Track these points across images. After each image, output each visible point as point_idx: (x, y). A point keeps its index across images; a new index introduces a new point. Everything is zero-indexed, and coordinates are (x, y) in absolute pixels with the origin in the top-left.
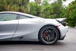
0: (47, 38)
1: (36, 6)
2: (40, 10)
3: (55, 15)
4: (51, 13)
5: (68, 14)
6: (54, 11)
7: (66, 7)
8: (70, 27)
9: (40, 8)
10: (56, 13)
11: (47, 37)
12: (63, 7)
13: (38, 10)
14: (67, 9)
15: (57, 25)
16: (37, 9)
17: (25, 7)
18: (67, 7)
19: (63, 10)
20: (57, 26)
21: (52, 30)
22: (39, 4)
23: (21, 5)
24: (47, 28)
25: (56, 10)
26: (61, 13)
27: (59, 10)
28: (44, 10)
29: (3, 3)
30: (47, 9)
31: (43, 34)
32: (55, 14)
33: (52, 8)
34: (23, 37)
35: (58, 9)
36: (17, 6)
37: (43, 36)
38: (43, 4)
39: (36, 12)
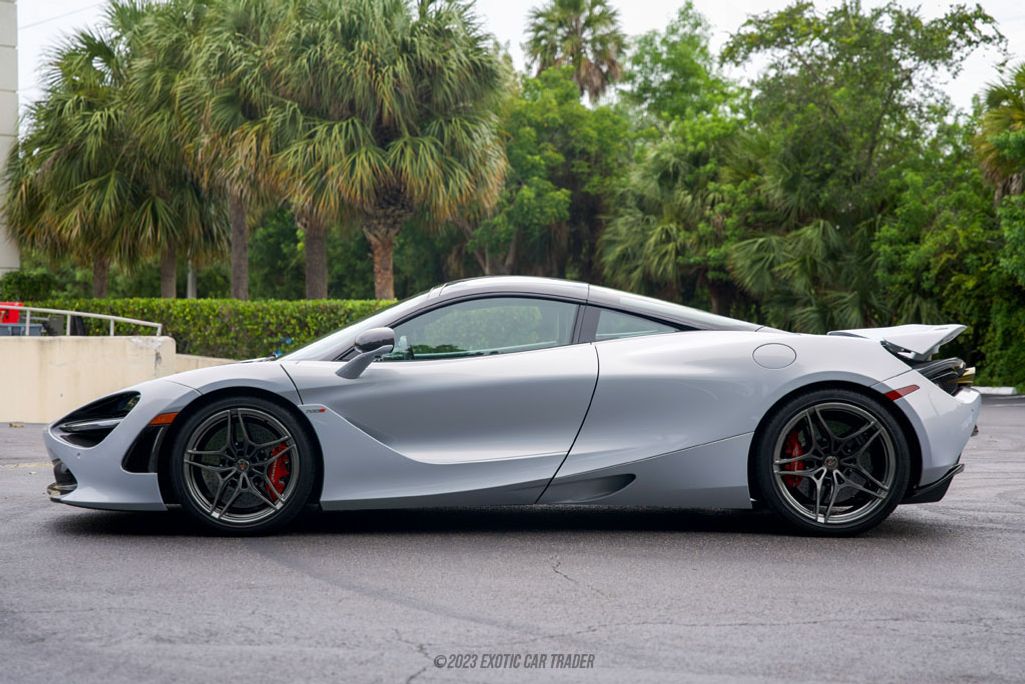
0: (819, 484)
1: (555, 114)
2: (607, 172)
3: (809, 232)
4: (759, 207)
5: (977, 228)
6: (790, 186)
7: (948, 132)
8: (1008, 391)
9: (604, 150)
10: (827, 212)
11: (818, 476)
12: (916, 131)
13: (581, 167)
14: (959, 156)
15: (894, 385)
16: (570, 154)
17: (454, 154)
18: (969, 132)
19: (915, 167)
20: (895, 394)
21: (857, 421)
22: (596, 93)
23: (398, 135)
24: (818, 408)
25: (825, 177)
26: (887, 206)
27: (857, 177)
28: (667, 177)
29: (166, 99)
30: (698, 160)
31: (782, 456)
32: (803, 220)
33: (764, 149)
34: (631, 477)
35: (852, 163)
36: (351, 147)
37: (782, 467)
38: (646, 88)
39: (562, 195)
